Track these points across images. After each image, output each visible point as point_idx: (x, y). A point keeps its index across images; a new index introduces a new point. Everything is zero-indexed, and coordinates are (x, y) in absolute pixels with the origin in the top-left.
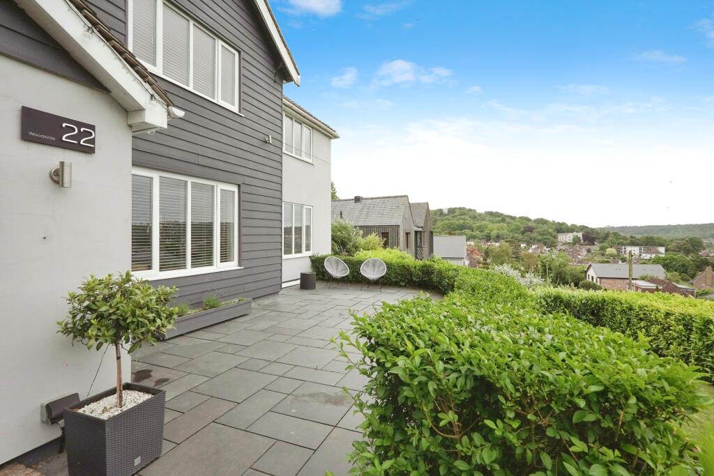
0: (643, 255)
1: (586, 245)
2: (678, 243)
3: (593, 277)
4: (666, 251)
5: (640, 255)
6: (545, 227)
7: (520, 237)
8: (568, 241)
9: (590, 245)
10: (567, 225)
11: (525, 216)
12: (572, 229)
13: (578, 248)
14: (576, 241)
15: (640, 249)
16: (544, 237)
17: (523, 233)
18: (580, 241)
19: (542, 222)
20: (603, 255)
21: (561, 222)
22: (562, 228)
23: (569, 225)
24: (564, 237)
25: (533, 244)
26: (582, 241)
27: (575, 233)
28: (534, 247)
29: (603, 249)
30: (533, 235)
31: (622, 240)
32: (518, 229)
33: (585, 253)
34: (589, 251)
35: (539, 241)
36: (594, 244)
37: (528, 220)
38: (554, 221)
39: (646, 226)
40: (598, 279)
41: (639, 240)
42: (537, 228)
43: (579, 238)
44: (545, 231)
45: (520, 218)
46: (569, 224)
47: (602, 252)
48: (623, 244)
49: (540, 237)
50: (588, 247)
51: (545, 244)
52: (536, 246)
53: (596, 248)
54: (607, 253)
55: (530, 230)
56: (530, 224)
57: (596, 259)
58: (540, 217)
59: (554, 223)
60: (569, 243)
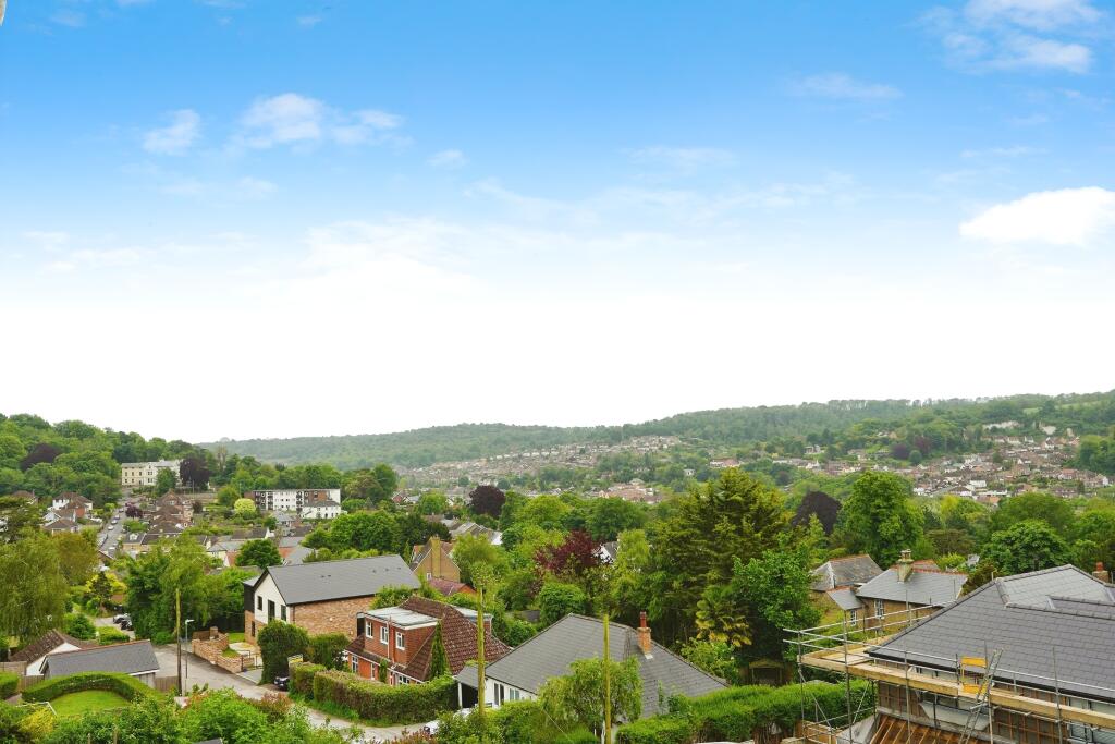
0: (305, 510)
1: (188, 491)
2: (360, 480)
3: (272, 605)
4: (343, 497)
5: (299, 510)
6: (87, 445)
7: (18, 476)
8: (146, 483)
9: (196, 491)
10: (142, 441)
11: (31, 413)
12: (154, 451)
13: (173, 503)
14: (165, 483)
15: (299, 497)
16: (87, 474)
17: (25, 465)
18: (175, 480)
19: (79, 431)
20: (228, 515)
21: (127, 433)
22: (129, 449)
23: (147, 440)
24: (137, 471)
25: (57, 497)
26: (179, 483)
27: (163, 463)
28: (58, 505)
29: (227, 500)
30: (55, 470)
31: (261, 477)
32: (9, 455)
33: (188, 514)
34: (197, 508)
35: (72, 487)
36: (205, 489)
37: (40, 425)
38: (108, 430)
39: (294, 439)
40: (288, 610)
41: (292, 473)
42: (67, 450)
43: (171, 474)
44: (89, 457)
45: (17, 419)
46: (147, 438)
47: (225, 508)
48: (265, 487)
49: (73, 477)
50: (194, 497)
51: (89, 495)
52: (66, 502)
53: (211, 497)
54: (236, 510)
55: (47, 453)
56: (45, 438)
57: (215, 527)
58: (72, 418)
59: (109, 435)
60: (149, 489)
